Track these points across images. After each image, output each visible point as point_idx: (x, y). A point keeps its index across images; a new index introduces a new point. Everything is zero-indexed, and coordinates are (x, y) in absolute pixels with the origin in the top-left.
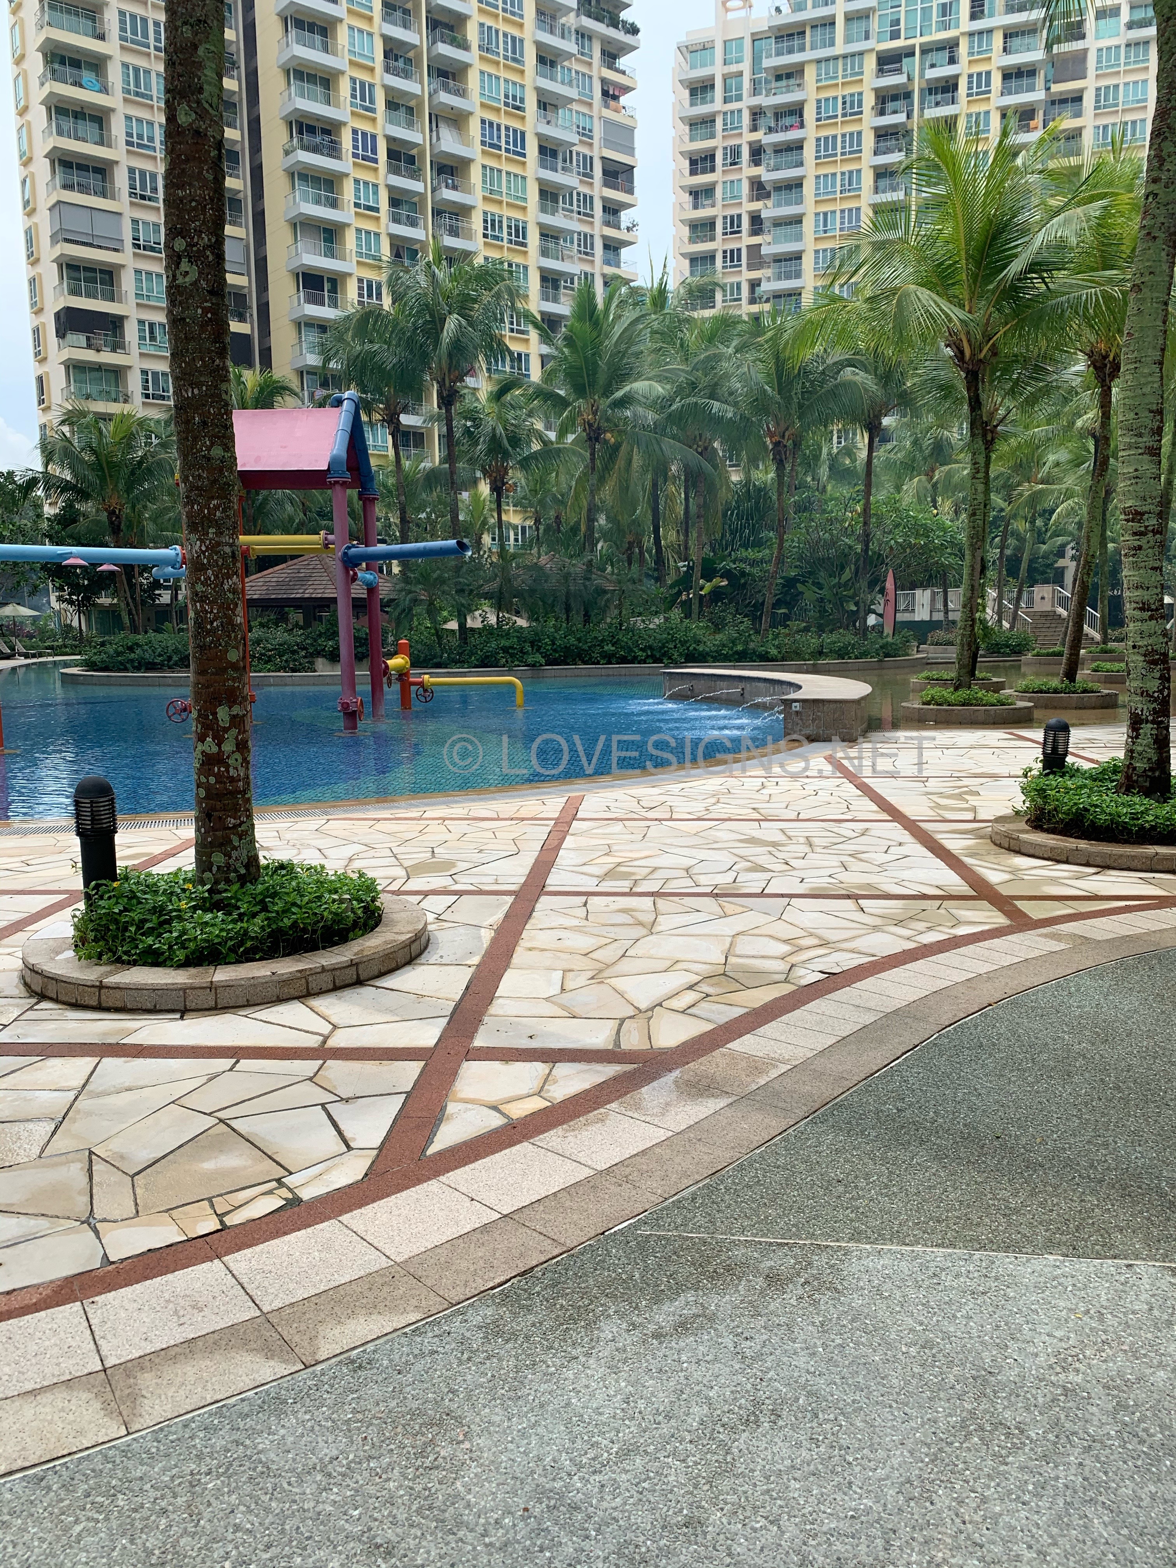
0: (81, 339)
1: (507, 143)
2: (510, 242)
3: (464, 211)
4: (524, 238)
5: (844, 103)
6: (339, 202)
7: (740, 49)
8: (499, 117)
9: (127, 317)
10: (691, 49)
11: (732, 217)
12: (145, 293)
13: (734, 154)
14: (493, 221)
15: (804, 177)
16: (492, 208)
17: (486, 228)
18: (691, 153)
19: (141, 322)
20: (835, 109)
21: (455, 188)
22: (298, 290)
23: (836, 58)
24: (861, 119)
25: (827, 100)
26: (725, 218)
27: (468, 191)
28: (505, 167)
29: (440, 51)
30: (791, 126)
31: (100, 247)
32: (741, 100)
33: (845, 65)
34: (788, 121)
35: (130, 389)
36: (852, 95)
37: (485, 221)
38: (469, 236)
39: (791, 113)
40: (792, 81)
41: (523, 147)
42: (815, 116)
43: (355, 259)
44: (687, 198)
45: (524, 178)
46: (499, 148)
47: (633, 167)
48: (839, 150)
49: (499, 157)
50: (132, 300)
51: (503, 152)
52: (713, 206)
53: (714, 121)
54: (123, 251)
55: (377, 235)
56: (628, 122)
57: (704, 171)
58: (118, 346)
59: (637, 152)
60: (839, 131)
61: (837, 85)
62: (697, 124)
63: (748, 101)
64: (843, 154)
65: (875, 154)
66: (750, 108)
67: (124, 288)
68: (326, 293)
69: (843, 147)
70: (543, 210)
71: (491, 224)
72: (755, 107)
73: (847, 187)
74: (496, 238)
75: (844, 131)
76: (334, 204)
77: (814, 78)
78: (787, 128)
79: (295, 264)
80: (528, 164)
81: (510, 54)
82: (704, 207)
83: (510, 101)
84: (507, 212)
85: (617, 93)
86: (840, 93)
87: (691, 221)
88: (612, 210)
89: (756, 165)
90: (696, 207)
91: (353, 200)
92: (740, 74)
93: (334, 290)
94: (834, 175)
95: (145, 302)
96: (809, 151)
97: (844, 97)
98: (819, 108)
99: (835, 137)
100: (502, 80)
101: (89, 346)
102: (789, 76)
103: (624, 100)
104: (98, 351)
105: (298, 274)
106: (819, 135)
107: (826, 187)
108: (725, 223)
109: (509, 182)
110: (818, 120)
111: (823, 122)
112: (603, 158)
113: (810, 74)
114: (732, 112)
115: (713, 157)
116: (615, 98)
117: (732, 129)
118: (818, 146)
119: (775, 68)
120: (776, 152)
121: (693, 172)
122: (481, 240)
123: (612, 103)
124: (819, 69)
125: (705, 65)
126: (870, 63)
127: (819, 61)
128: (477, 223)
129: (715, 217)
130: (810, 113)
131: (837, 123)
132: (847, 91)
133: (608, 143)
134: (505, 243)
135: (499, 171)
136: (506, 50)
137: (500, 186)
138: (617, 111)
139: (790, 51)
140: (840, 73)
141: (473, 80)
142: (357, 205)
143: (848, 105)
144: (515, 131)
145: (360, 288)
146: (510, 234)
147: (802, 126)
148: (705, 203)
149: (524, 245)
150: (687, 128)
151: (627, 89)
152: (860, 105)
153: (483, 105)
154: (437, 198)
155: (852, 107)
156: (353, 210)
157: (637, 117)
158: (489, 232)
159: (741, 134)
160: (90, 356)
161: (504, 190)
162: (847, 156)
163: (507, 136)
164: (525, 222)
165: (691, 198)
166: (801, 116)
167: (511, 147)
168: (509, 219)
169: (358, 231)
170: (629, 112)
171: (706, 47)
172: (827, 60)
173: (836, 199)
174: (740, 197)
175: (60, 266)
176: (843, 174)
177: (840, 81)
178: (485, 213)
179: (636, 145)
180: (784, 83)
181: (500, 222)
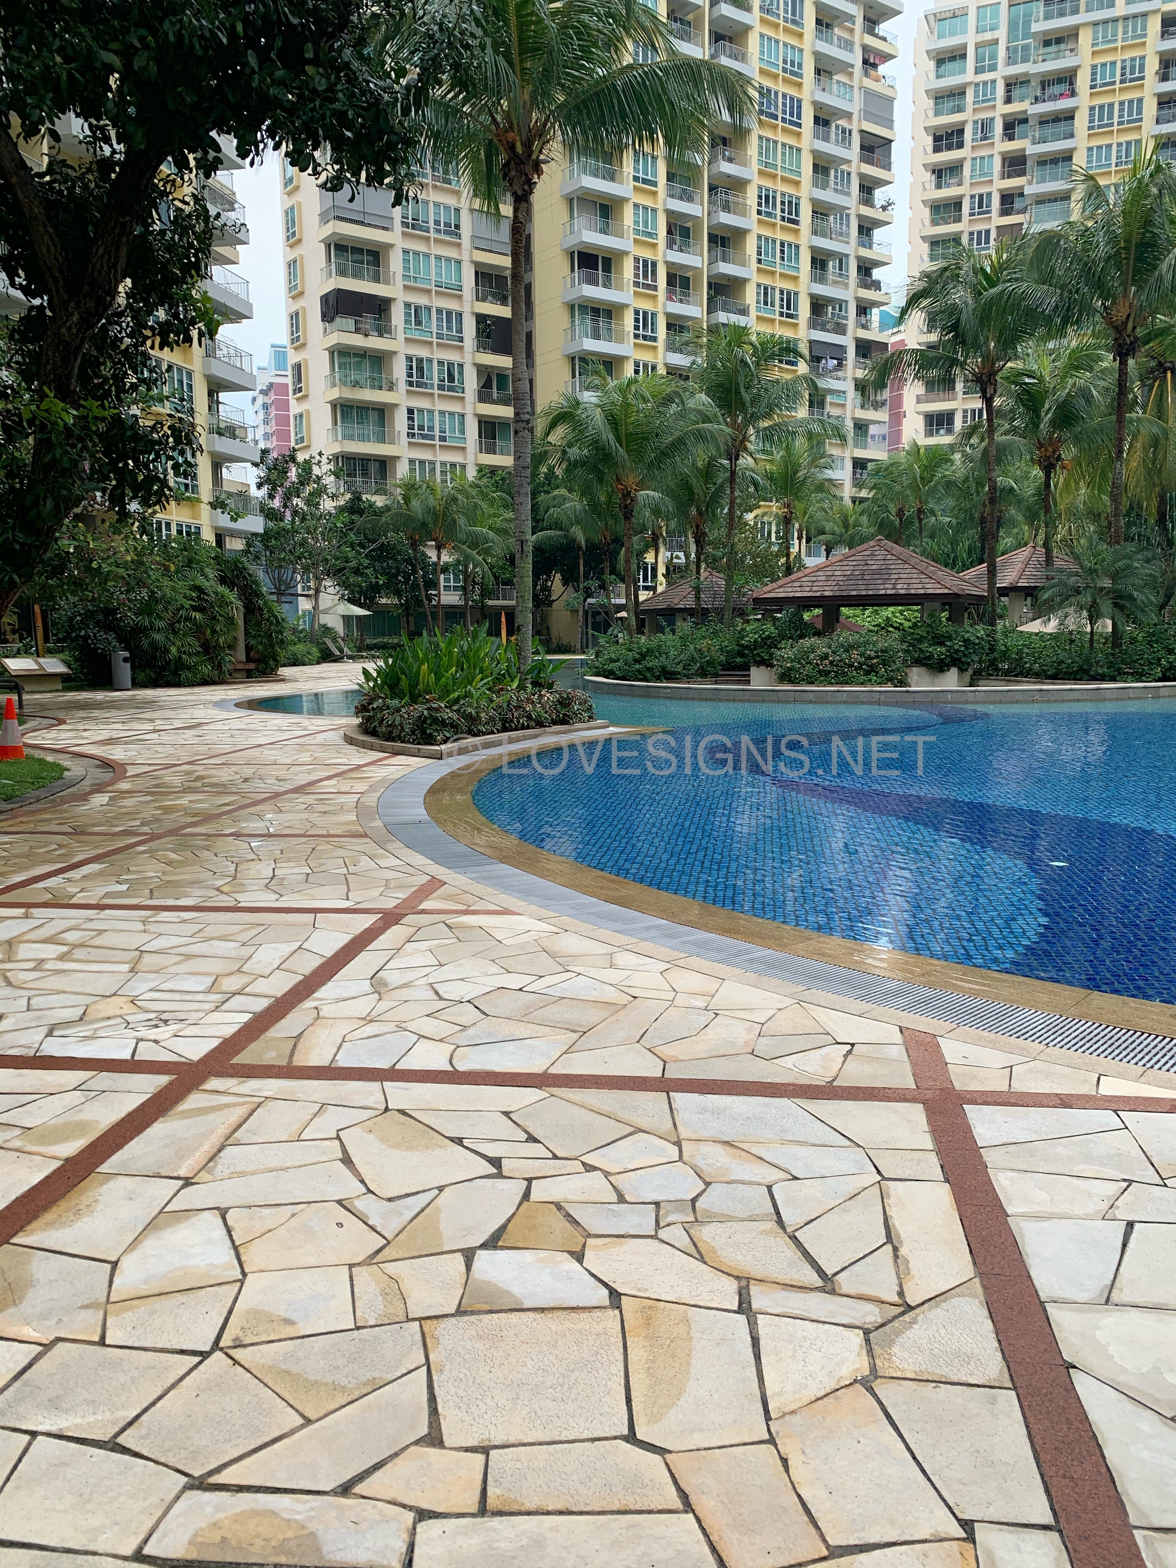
0: (349, 323)
1: (784, 112)
2: (783, 219)
3: (739, 185)
4: (797, 215)
5: (1123, 68)
6: (617, 175)
7: (995, 15)
8: (776, 84)
9: (394, 299)
10: (939, 17)
11: (981, 196)
12: (412, 274)
13: (985, 127)
14: (767, 197)
15: (1075, 149)
16: (767, 183)
17: (760, 204)
18: (936, 128)
19: (407, 305)
20: (1113, 75)
21: (730, 160)
22: (573, 270)
23: (1115, 20)
24: (1142, 86)
25: (1104, 65)
26: (972, 197)
27: (744, 164)
28: (781, 138)
29: (723, 13)
30: (1061, 95)
31: (370, 225)
32: (995, 70)
33: (1125, 27)
34: (1056, 89)
35: (395, 376)
36: (1133, 59)
37: (760, 197)
38: (743, 212)
39: (1060, 81)
40: (1063, 46)
41: (799, 117)
42: (1089, 83)
43: (632, 236)
44: (929, 178)
45: (799, 150)
46: (775, 117)
47: (891, 141)
48: (1116, 119)
49: (775, 127)
50: (400, 282)
51: (779, 122)
52: (960, 184)
53: (964, 93)
54: (392, 230)
55: (654, 210)
56: (888, 92)
57: (949, 148)
58: (383, 330)
59: (896, 125)
60: (1116, 99)
61: (1117, 48)
62: (943, 97)
63: (1004, 71)
64: (1119, 123)
65: (1158, 122)
66: (1005, 78)
67: (392, 269)
68: (600, 272)
69: (1121, 116)
70: (815, 184)
71: (766, 198)
72: (1011, 77)
73: (1124, 159)
74: (769, 214)
75: (1122, 98)
76: (611, 177)
77: (1090, 41)
78: (1054, 98)
79: (571, 242)
80: (803, 135)
81: (789, 16)
82: (948, 186)
83: (788, 66)
84: (781, 187)
85: (877, 62)
86: (1118, 57)
87: (934, 201)
88: (867, 188)
89: (1010, 140)
90: (939, 186)
91: (632, 173)
92: (996, 42)
93: (607, 268)
94: (1109, 146)
95: (412, 284)
96: (1081, 122)
97: (1123, 61)
98: (1094, 74)
99: (1111, 105)
100: (781, 44)
101: (357, 331)
102: (1059, 41)
103: (882, 69)
104: (366, 335)
105: (572, 253)
106: (1093, 104)
107: (1099, 160)
108: (972, 203)
109: (784, 154)
110: (1092, 87)
111: (1098, 90)
112: (862, 132)
113: (1085, 38)
114: (985, 83)
115: (961, 132)
116: (875, 66)
117: (983, 101)
118: (1092, 115)
119: (1045, 33)
120: (1041, 123)
121: (937, 149)
122: (755, 216)
123: (872, 72)
124: (1095, 33)
125: (955, 34)
126: (1155, 25)
127: (1096, 24)
128: (751, 197)
129: (962, 197)
130: (1083, 82)
131: (1114, 90)
132: (1128, 55)
133: (868, 115)
134: (778, 221)
135: (775, 142)
136: (786, 11)
137: (775, 159)
138: (877, 80)
139: (1062, 14)
140: (1120, 35)
141: (753, 43)
142: (636, 179)
143: (1128, 70)
144: (792, 99)
145: (637, 268)
146: (783, 211)
147: (1073, 94)
148: (952, 181)
149: (796, 222)
150: (931, 102)
151: (887, 57)
152: (1142, 70)
153: (762, 72)
154: (714, 172)
155: (1132, 72)
156: (632, 183)
157: (897, 88)
158: (763, 209)
159: (994, 107)
160: (357, 341)
161: (779, 163)
162: (1126, 126)
163: (784, 104)
164: (798, 198)
165: (934, 177)
166: (1071, 84)
167: (788, 117)
168: (783, 194)
169: (636, 206)
170: (889, 82)
171: (957, 15)
172: (1105, 22)
173: (1111, 172)
174: (992, 174)
175: (328, 246)
176: (1119, 145)
177: (1119, 44)
178: (760, 188)
179: (895, 118)
180: (1053, 48)
181: (774, 198)
